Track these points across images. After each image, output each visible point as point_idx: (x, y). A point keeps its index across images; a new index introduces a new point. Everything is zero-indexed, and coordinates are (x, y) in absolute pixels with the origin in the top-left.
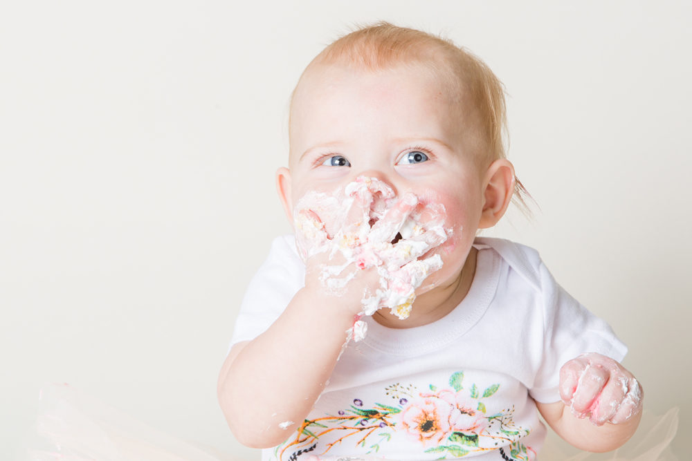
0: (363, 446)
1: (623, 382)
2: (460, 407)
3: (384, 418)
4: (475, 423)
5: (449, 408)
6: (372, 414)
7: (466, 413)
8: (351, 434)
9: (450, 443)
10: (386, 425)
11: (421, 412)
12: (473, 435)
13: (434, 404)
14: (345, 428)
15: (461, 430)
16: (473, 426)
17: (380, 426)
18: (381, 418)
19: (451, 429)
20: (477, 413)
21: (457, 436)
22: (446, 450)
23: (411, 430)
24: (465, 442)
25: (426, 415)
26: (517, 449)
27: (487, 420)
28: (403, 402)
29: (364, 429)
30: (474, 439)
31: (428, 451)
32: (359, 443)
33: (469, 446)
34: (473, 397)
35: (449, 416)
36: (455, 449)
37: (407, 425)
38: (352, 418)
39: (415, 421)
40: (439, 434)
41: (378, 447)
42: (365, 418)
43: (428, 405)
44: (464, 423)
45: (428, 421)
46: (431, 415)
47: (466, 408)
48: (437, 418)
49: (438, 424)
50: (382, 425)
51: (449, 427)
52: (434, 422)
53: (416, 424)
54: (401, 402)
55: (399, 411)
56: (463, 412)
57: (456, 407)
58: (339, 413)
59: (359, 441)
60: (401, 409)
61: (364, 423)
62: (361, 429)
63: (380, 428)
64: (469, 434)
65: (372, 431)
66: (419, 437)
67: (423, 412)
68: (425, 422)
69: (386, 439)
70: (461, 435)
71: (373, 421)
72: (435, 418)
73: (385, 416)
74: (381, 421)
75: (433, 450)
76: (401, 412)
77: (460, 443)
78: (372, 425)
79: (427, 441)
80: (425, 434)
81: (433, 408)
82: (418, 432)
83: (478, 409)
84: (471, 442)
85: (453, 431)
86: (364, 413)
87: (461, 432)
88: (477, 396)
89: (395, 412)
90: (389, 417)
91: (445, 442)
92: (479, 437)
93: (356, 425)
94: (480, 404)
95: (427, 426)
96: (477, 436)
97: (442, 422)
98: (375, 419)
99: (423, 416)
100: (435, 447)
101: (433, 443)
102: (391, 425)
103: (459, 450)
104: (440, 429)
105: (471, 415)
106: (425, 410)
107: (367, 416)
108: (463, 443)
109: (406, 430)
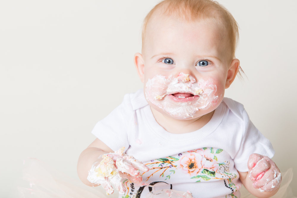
0: (163, 176)
1: (275, 173)
2: (206, 157)
3: (171, 163)
4: (213, 166)
5: (201, 157)
6: (166, 161)
7: (209, 160)
8: (157, 171)
9: (202, 174)
10: (173, 166)
11: (188, 159)
12: (213, 171)
13: (194, 155)
14: (154, 169)
15: (207, 168)
16: (212, 167)
17: (170, 167)
18: (170, 163)
19: (202, 167)
20: (214, 160)
21: (205, 171)
22: (200, 177)
23: (184, 168)
24: (209, 174)
25: (191, 161)
26: (231, 184)
27: (218, 165)
28: (180, 155)
29: (162, 168)
30: (213, 173)
31: (192, 178)
32: (161, 175)
33: (211, 176)
34: (211, 153)
35: (201, 161)
36: (204, 177)
37: (182, 166)
38: (157, 163)
39: (186, 164)
40: (197, 170)
41: (170, 177)
42: (163, 162)
43: (191, 156)
44: (208, 165)
45: (192, 164)
46: (193, 161)
47: (209, 157)
48: (196, 162)
49: (197, 165)
50: (171, 166)
51: (201, 166)
52: (195, 164)
53: (187, 165)
54: (179, 155)
55: (178, 160)
56: (207, 160)
57: (204, 157)
58: (151, 161)
59: (161, 174)
60: (179, 158)
61: (162, 165)
62: (161, 168)
63: (170, 168)
64: (211, 170)
65: (166, 169)
66: (188, 171)
67: (190, 159)
68: (191, 164)
69: (173, 173)
70: (207, 171)
71: (166, 164)
72: (195, 162)
73: (172, 162)
74: (170, 164)
75: (194, 177)
76: (179, 160)
77: (207, 174)
78: (166, 166)
79: (192, 173)
80: (191, 170)
81: (194, 157)
82: (187, 169)
83: (214, 158)
84: (212, 175)
85: (203, 168)
86: (162, 160)
87: (207, 169)
88: (213, 152)
89: (177, 160)
90: (174, 162)
91: (200, 174)
92: (216, 173)
93: (159, 166)
94: (215, 156)
95: (192, 166)
96: (215, 172)
97: (198, 164)
98: (167, 163)
99: (189, 161)
100: (195, 176)
101: (194, 174)
102: (175, 166)
103: (206, 177)
104: (197, 167)
105: (211, 161)
106: (190, 158)
107: (164, 161)
108: (208, 175)
109: (182, 168)
